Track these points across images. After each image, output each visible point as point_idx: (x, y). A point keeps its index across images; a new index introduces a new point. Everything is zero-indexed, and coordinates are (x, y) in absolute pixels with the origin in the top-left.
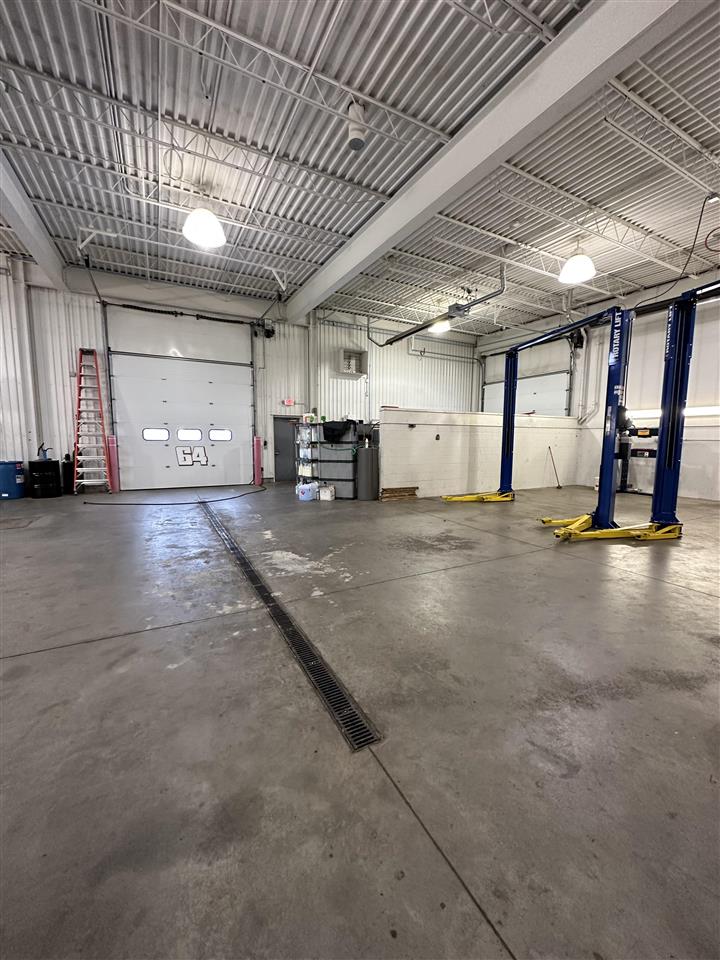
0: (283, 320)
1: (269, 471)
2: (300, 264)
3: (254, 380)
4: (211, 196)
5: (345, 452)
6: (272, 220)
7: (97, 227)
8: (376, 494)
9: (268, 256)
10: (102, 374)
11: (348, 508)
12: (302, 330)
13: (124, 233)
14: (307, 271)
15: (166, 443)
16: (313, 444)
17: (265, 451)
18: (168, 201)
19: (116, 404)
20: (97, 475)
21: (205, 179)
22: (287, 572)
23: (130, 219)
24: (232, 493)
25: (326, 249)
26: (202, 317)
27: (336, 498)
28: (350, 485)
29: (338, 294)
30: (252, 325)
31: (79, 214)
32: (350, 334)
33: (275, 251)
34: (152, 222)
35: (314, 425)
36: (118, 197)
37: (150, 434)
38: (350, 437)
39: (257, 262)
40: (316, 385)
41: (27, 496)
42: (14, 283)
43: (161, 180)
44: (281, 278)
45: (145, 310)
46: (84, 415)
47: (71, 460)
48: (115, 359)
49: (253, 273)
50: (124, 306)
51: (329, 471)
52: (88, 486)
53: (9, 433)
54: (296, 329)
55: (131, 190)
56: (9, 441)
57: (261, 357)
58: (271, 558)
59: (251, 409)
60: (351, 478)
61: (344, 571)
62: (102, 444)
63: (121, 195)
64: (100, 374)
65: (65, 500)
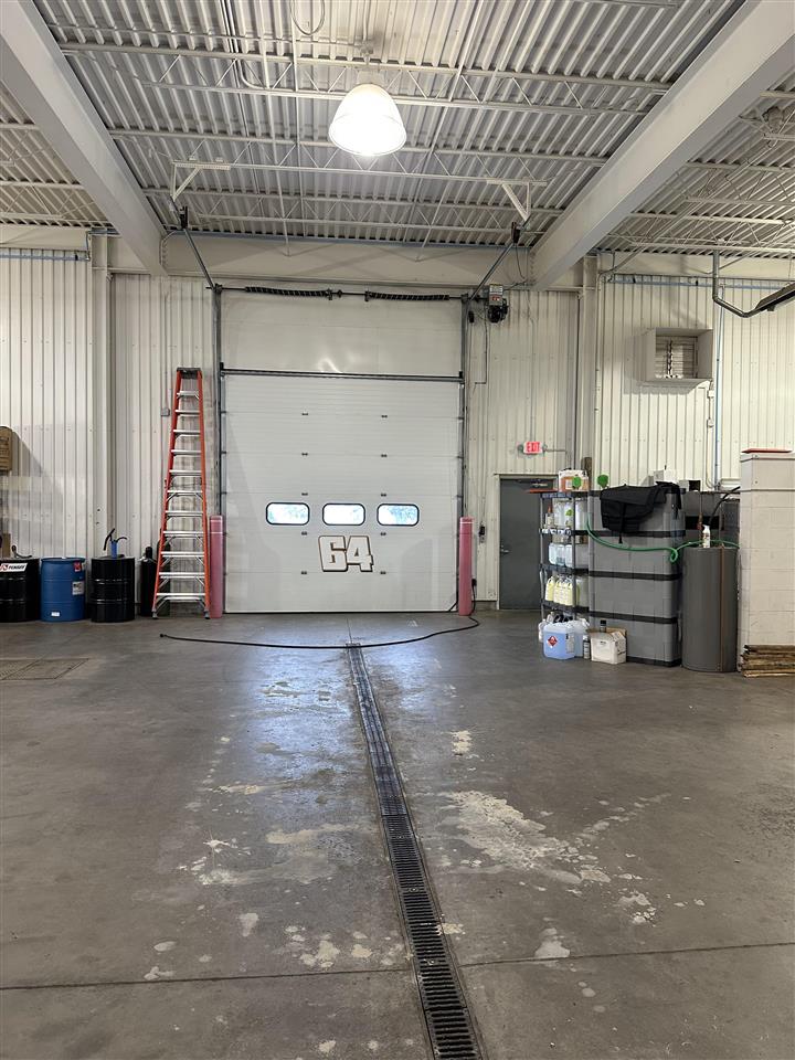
0: (526, 285)
1: (488, 586)
2: (560, 163)
3: (464, 408)
4: (384, 60)
5: (652, 555)
6: (502, 82)
7: (204, 158)
8: (729, 657)
9: (495, 160)
10: (208, 410)
11: (659, 688)
12: (566, 299)
13: (244, 159)
14: (576, 176)
15: (303, 529)
16: (578, 536)
17: (481, 547)
18: (312, 88)
19: (228, 461)
20: (190, 585)
21: (371, 31)
22: (488, 861)
23: (253, 134)
24: (411, 630)
25: (617, 122)
26: (374, 296)
27: (629, 659)
28: (665, 631)
29: (646, 215)
30: (464, 300)
31: (178, 142)
32: (671, 298)
33: (508, 146)
34: (288, 134)
35: (583, 495)
36: (231, 96)
37: (279, 513)
38: (665, 521)
39: (475, 173)
40: (592, 410)
41: (84, 618)
42: (94, 271)
43: (297, 50)
44: (522, 201)
45: (280, 292)
46: (178, 481)
47: (154, 557)
48: (231, 383)
49: (468, 199)
50: (248, 290)
51: (612, 597)
52: (177, 604)
53: (70, 511)
54: (553, 299)
55: (251, 80)
56: (70, 525)
57: (480, 361)
58: (457, 812)
59: (455, 465)
60: (666, 615)
61: (632, 885)
62: (201, 532)
63: (235, 91)
64: (205, 410)
65: (139, 626)
